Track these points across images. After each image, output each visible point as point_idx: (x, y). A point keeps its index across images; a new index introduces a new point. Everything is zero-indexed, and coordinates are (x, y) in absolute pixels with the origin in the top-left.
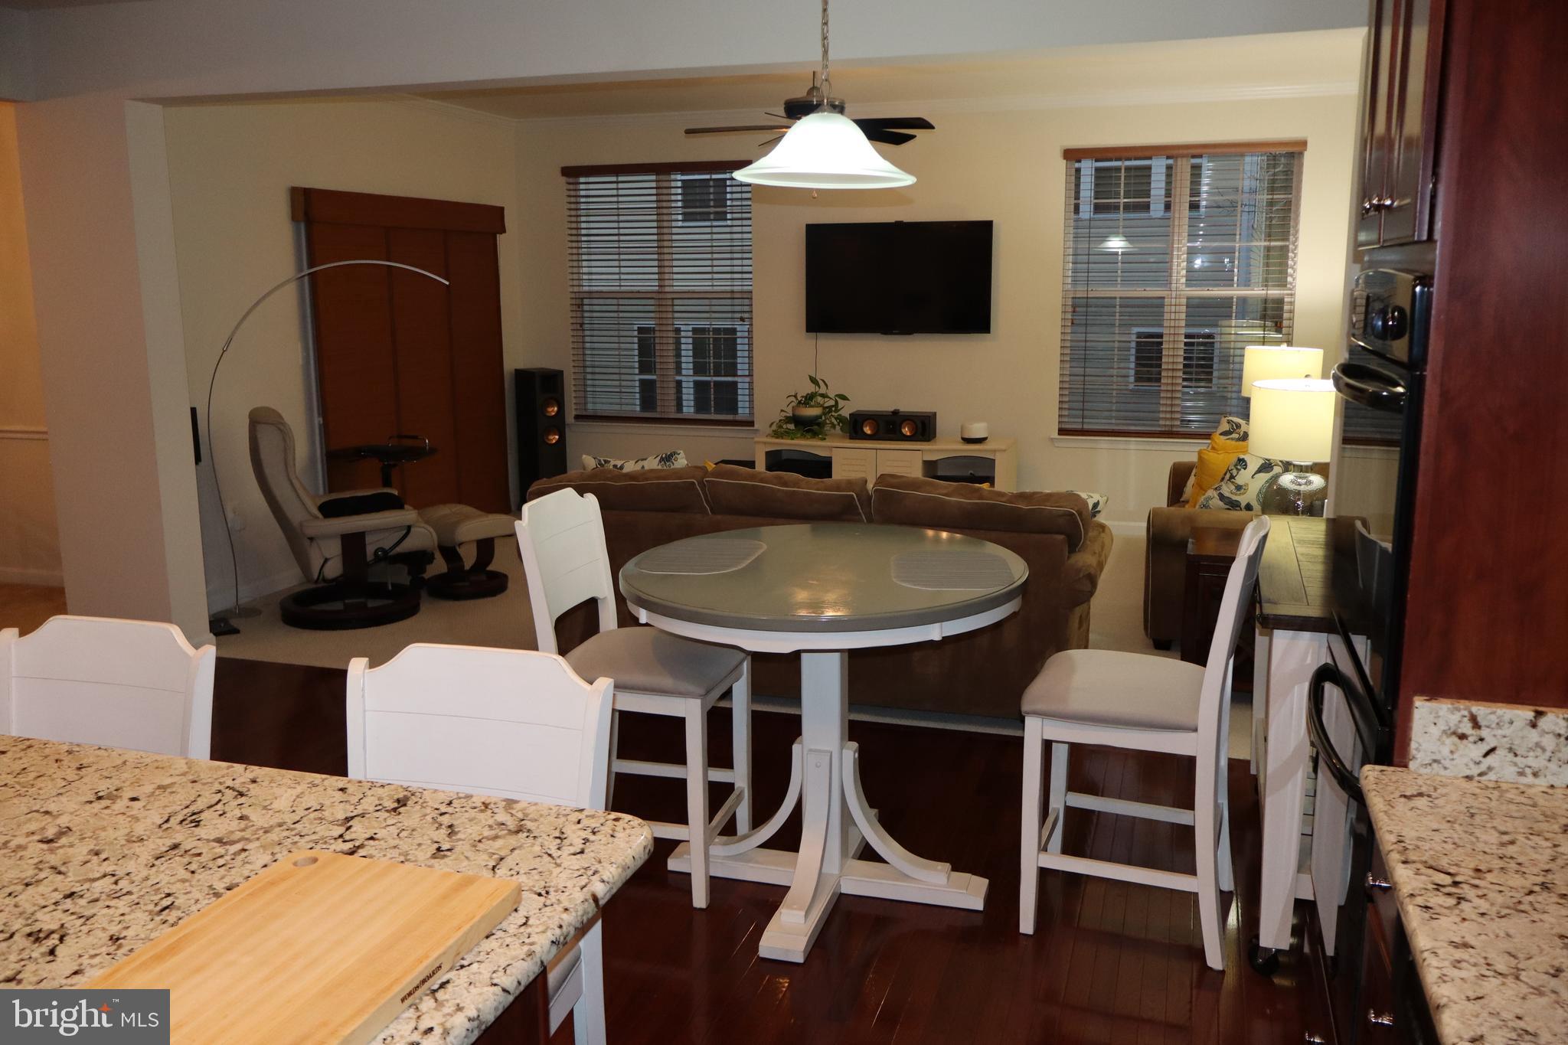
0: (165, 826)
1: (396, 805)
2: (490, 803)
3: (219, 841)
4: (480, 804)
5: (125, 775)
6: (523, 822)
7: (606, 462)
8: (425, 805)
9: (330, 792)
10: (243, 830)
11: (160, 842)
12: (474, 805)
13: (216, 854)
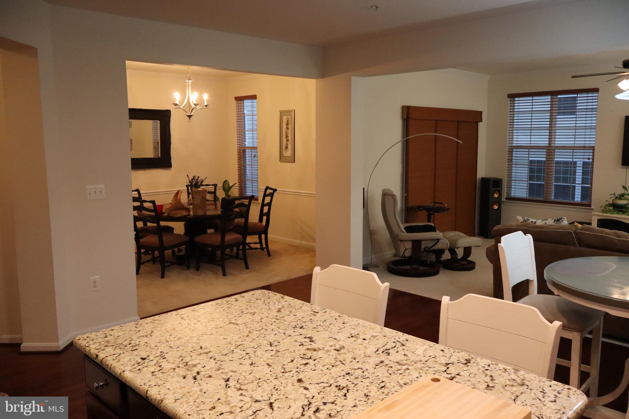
0: (377, 353)
1: (466, 362)
2: (507, 369)
3: (398, 363)
4: (503, 369)
5: (360, 329)
6: (524, 381)
7: (528, 220)
8: (478, 364)
9: (437, 350)
10: (406, 360)
11: (376, 359)
12: (500, 368)
13: (397, 368)
